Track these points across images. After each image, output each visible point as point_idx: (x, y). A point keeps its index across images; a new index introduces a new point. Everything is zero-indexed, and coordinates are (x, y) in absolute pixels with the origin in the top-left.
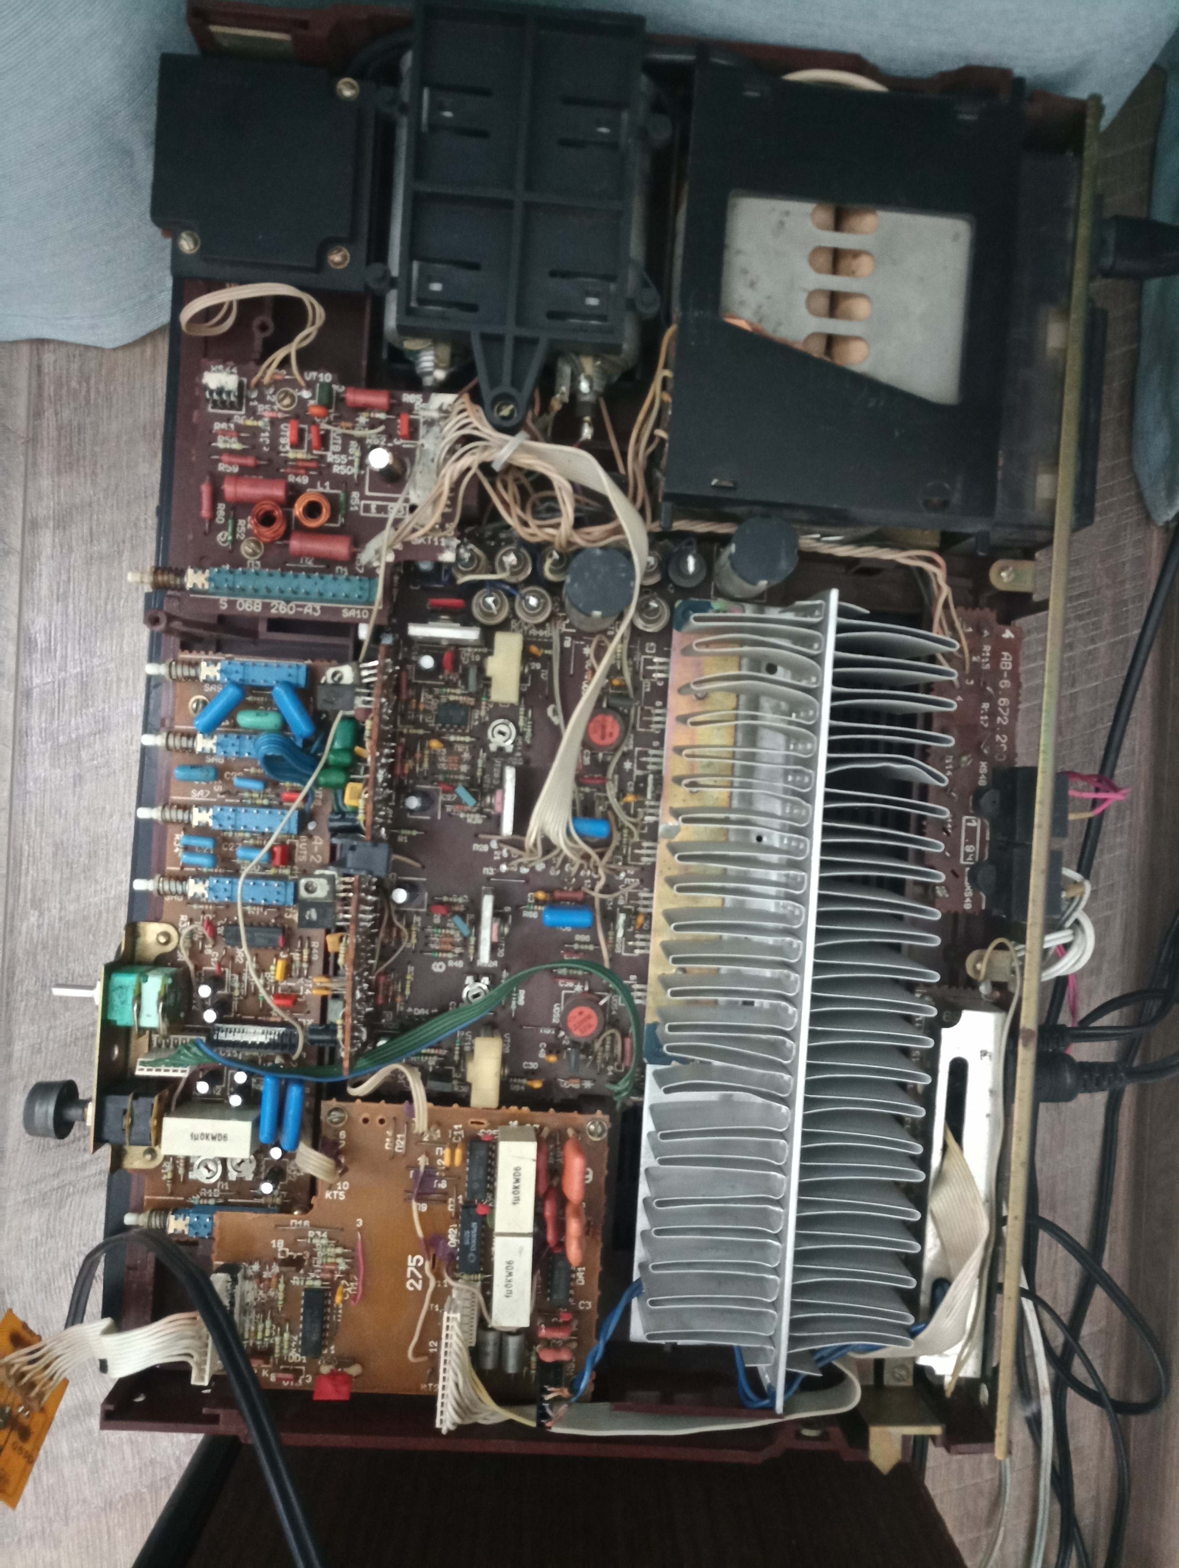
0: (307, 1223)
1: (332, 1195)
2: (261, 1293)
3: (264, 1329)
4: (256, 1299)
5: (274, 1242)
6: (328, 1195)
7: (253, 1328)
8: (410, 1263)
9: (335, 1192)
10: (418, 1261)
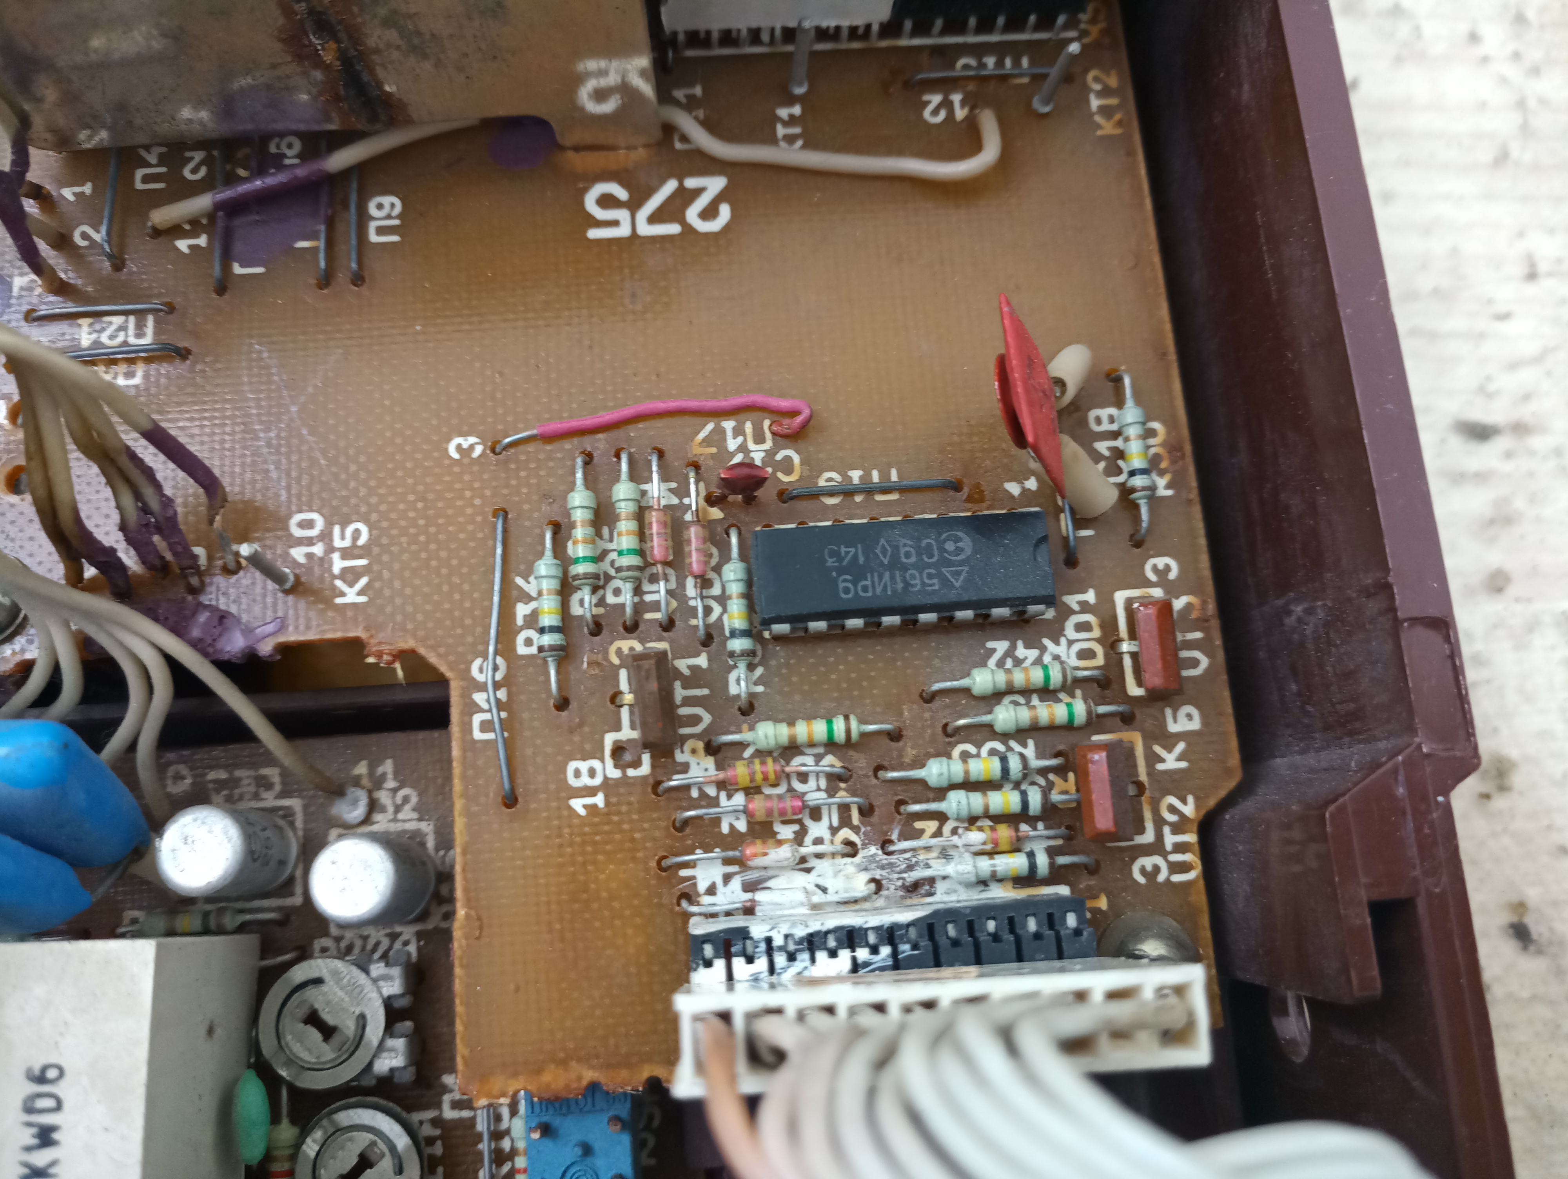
0: (480, 671)
1: (350, 576)
2: (818, 829)
3: (969, 785)
4: (851, 851)
5: (578, 805)
6: (351, 596)
7: (976, 837)
8: (624, 231)
9: (338, 564)
10: (606, 201)
